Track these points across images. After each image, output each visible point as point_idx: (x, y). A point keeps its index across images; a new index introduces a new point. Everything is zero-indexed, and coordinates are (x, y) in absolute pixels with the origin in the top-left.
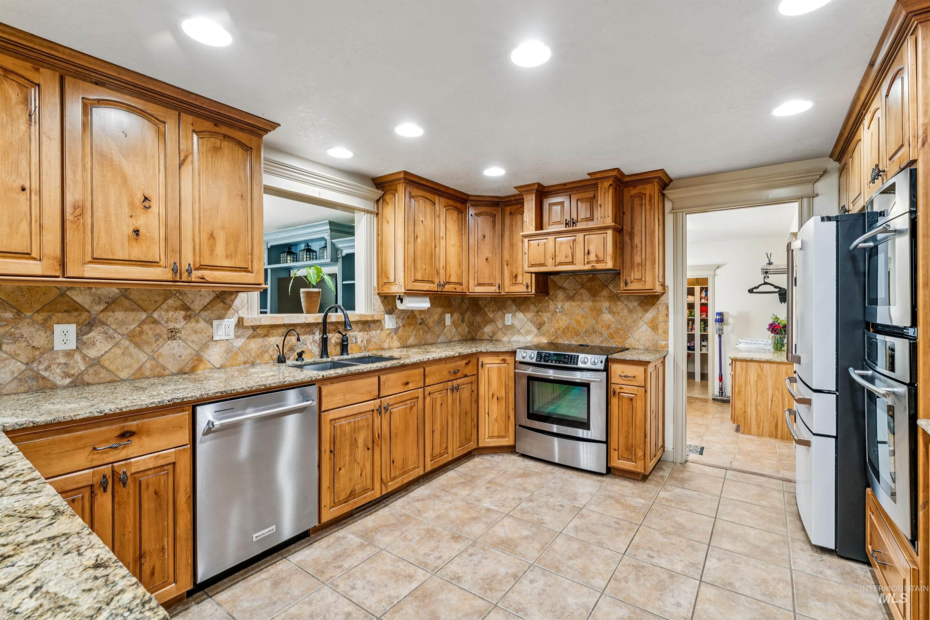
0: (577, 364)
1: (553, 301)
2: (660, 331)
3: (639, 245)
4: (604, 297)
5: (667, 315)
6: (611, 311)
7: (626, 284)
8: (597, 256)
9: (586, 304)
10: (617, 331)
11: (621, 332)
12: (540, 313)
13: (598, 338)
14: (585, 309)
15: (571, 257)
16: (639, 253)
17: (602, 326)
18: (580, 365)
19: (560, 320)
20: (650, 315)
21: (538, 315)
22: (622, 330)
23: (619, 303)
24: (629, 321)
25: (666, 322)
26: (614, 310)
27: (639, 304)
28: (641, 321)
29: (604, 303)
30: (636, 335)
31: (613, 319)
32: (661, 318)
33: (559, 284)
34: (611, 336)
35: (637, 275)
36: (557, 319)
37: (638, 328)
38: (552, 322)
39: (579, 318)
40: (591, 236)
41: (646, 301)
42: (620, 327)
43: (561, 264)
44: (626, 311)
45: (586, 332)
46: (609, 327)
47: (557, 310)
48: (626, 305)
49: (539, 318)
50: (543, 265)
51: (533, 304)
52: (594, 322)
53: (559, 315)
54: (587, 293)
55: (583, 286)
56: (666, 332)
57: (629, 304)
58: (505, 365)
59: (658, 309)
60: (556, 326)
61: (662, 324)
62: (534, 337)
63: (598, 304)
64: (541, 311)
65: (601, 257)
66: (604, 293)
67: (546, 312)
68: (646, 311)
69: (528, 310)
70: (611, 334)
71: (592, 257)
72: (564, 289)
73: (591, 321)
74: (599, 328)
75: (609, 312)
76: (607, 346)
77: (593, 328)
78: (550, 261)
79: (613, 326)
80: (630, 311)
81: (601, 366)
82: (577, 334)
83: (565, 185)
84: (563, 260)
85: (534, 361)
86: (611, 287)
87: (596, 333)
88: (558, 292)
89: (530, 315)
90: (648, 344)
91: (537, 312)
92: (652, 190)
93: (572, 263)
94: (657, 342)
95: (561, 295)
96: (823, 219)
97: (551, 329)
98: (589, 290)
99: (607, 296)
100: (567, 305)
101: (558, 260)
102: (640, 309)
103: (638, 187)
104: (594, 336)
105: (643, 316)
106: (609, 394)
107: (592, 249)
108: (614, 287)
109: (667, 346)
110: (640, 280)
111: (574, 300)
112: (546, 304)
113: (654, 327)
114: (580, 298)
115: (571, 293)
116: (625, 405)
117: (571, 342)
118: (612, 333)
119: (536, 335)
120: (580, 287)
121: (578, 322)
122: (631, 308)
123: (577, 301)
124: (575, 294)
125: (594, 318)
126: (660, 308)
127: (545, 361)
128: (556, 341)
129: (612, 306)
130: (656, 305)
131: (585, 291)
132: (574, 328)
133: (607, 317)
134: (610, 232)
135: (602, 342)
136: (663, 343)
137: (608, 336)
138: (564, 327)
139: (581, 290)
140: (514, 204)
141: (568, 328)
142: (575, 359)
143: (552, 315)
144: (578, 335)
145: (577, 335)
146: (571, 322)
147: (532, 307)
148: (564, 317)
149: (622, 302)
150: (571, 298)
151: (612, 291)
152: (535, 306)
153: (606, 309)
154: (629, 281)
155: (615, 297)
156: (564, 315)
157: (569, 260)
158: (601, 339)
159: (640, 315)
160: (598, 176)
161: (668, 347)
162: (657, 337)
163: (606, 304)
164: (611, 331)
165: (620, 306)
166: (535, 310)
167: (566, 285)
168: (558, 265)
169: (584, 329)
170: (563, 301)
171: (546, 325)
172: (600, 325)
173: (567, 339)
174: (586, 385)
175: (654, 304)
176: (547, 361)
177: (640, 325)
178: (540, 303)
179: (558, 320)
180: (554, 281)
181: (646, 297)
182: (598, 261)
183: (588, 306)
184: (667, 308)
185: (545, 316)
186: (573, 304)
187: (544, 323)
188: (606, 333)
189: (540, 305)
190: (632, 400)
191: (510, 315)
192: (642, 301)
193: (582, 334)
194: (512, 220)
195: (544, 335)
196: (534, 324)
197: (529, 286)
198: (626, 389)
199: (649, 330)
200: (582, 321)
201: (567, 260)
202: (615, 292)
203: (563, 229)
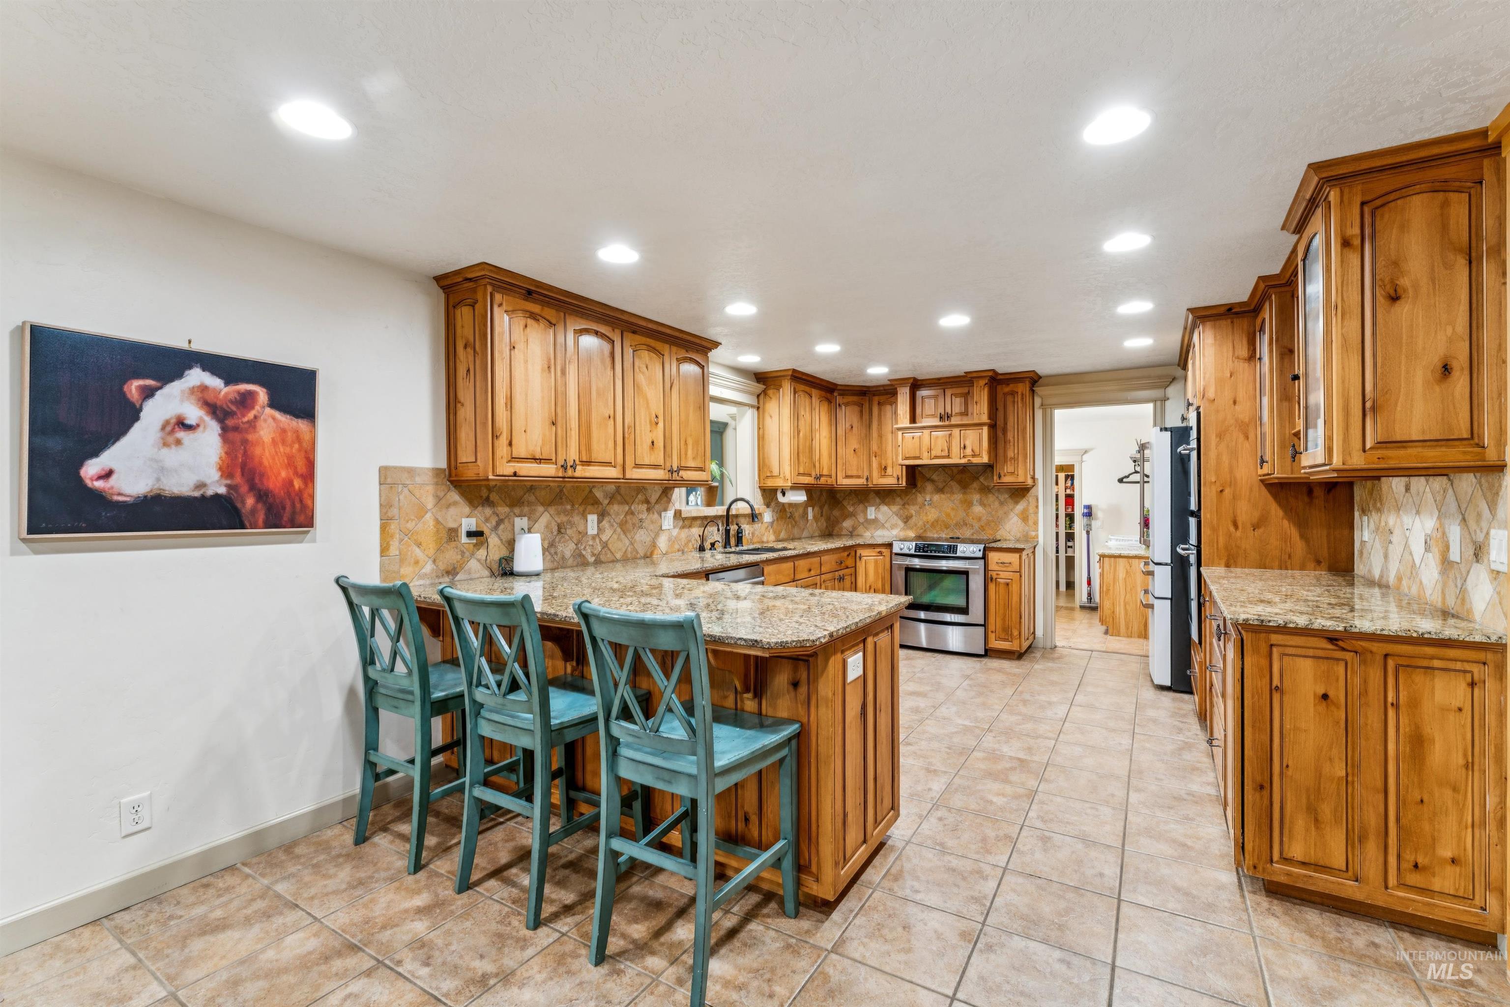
0: (956, 554)
1: (921, 494)
2: (1031, 522)
3: (1012, 440)
4: (975, 489)
5: (1037, 507)
6: (982, 504)
7: (1000, 477)
8: (972, 451)
9: (956, 496)
10: (988, 523)
12: (907, 506)
13: (969, 530)
14: (955, 501)
15: (947, 451)
16: (1012, 447)
17: (974, 518)
18: (959, 554)
19: (928, 513)
20: (1020, 507)
21: (905, 508)
22: (993, 523)
23: (990, 495)
24: (1000, 513)
25: (1036, 513)
26: (985, 502)
27: (1010, 497)
28: (1012, 513)
29: (975, 495)
30: (1008, 526)
31: (984, 512)
32: (1031, 510)
33: (927, 476)
34: (982, 528)
35: (1011, 469)
36: (925, 512)
37: (1009, 520)
38: (920, 515)
39: (949, 511)
40: (968, 432)
41: (1017, 493)
42: (991, 518)
43: (936, 457)
44: (997, 503)
45: (957, 524)
46: (980, 519)
47: (926, 503)
48: (997, 497)
49: (905, 511)
50: (918, 458)
51: (899, 496)
52: (965, 515)
53: (927, 507)
54: (958, 486)
55: (953, 478)
56: (1036, 523)
57: (1000, 497)
58: (882, 557)
59: (1028, 500)
60: (925, 518)
61: (1033, 515)
63: (968, 497)
64: (909, 504)
65: (977, 451)
66: (975, 485)
67: (914, 505)
68: (1017, 503)
69: (894, 504)
71: (968, 451)
72: (933, 481)
73: (961, 514)
74: (970, 520)
75: (980, 505)
76: (978, 538)
77: (964, 521)
78: (925, 455)
79: (984, 518)
80: (1001, 504)
81: (980, 554)
82: (947, 527)
83: (939, 379)
84: (939, 453)
85: (912, 552)
86: (982, 479)
87: (966, 525)
88: (927, 484)
89: (895, 508)
90: (1019, 535)
91: (904, 505)
92: (1023, 388)
93: (948, 457)
94: (1027, 530)
95: (929, 487)
96: (1161, 430)
97: (919, 522)
98: (960, 482)
99: (977, 488)
100: (936, 497)
101: (934, 453)
102: (1011, 501)
103: (1011, 385)
104: (965, 528)
105: (1014, 508)
106: (988, 580)
107: (968, 443)
108: (985, 479)
109: (1037, 536)
110: (1013, 473)
111: (943, 493)
112: (913, 496)
113: (1024, 518)
114: (950, 490)
115: (941, 485)
116: (1002, 589)
117: (945, 534)
119: (903, 529)
120: (951, 480)
121: (948, 515)
122: (1002, 500)
123: (947, 493)
124: (944, 487)
125: (964, 510)
126: (1030, 500)
127: (924, 551)
128: (924, 535)
129: (983, 499)
130: (1026, 497)
131: (955, 484)
132: (943, 521)
133: (978, 509)
134: (985, 429)
135: (972, 534)
136: (1033, 534)
137: (979, 528)
138: (932, 520)
139: (951, 483)
140: (883, 394)
141: (937, 521)
142: (953, 549)
143: (920, 508)
145: (947, 528)
146: (940, 514)
147: (898, 499)
148: (933, 510)
149: (994, 494)
150: (940, 490)
151: (982, 484)
152: (901, 498)
153: (977, 501)
154: (1002, 474)
155: (986, 489)
156: (933, 508)
157: (945, 453)
158: (972, 531)
159: (1011, 507)
160: (975, 375)
163: (977, 496)
164: (982, 523)
165: (991, 498)
166: (901, 502)
167: (934, 477)
168: (933, 459)
169: (954, 522)
170: (932, 493)
171: (914, 519)
172: (972, 517)
173: (937, 533)
174: (966, 573)
175: (1024, 496)
176: (927, 552)
177: (1011, 517)
178: (907, 495)
180: (922, 473)
181: (1016, 490)
182: (974, 456)
183: (958, 498)
184: (1037, 500)
185: (913, 510)
186: (943, 496)
187: (911, 517)
188: (977, 526)
189: (907, 498)
190: (1008, 584)
191: (873, 508)
192: (1013, 493)
193: (952, 527)
194: (880, 410)
195: (911, 528)
196: (900, 517)
197: (898, 479)
198: (1003, 575)
199: (1020, 521)
200: (952, 514)
201: (943, 454)
202: (986, 484)
203: (938, 423)
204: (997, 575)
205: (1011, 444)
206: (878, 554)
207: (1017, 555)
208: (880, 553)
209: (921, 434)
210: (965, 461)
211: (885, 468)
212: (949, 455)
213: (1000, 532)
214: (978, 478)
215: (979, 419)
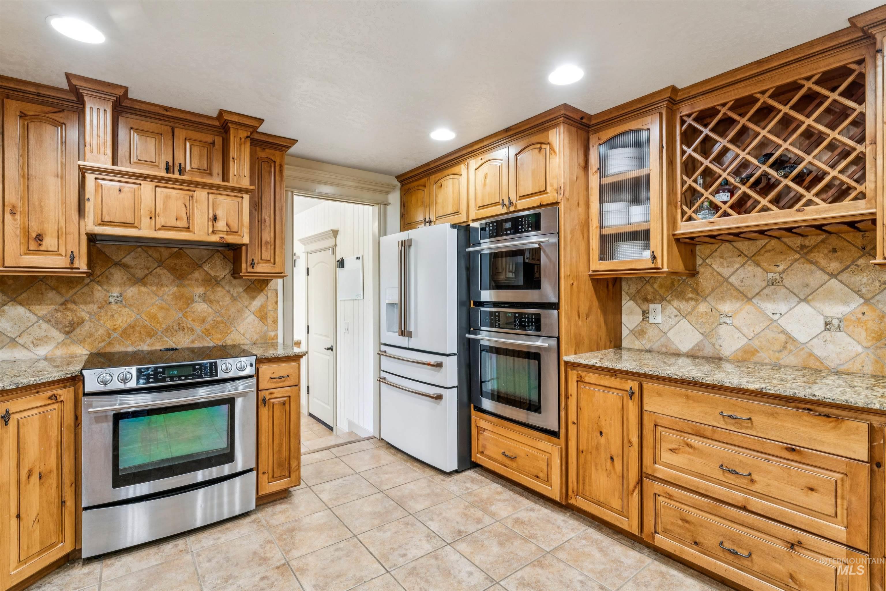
0: (217, 375)
1: (101, 286)
2: (269, 321)
3: (267, 219)
4: (197, 280)
5: (276, 303)
6: (205, 299)
7: (253, 265)
8: (227, 224)
9: (167, 289)
10: (216, 325)
11: (222, 326)
12: (71, 306)
13: (187, 337)
14: (166, 297)
15: (186, 219)
16: (268, 229)
17: (193, 320)
18: (221, 375)
19: (116, 316)
20: (257, 303)
21: (66, 309)
22: (223, 323)
23: (219, 289)
24: (233, 311)
25: (276, 310)
26: (212, 297)
27: (245, 290)
28: (247, 311)
29: (196, 289)
30: (241, 327)
31: (210, 310)
32: (270, 306)
33: (114, 257)
34: (207, 332)
35: (266, 255)
36: (110, 313)
37: (244, 320)
38: (99, 320)
39: (154, 311)
40: (220, 197)
41: (253, 286)
42: (219, 319)
43: (165, 228)
44: (227, 299)
45: (167, 330)
46: (203, 320)
47: (112, 300)
48: (228, 292)
49: (69, 313)
50: (131, 225)
51: (53, 289)
52: (181, 315)
53: (114, 307)
54: (169, 275)
55: (161, 263)
56: (275, 322)
57: (231, 290)
58: (56, 406)
59: (267, 295)
60: (109, 324)
61: (272, 313)
62: (57, 347)
63: (186, 291)
64: (75, 303)
65: (234, 226)
66: (197, 275)
67: (86, 303)
68: (253, 298)
69: (41, 302)
70: (207, 330)
71: (221, 225)
72: (125, 267)
73: (176, 314)
74: (188, 322)
75: (204, 301)
76: (201, 346)
77: (179, 324)
78: (145, 221)
79: (209, 319)
80: (234, 299)
81: (252, 371)
82: (151, 334)
83: (166, 109)
84: (172, 222)
85: (132, 384)
86: (207, 267)
87: (183, 329)
88: (113, 270)
89: (44, 310)
90: (255, 337)
94: (265, 334)
95: (118, 275)
97: (96, 331)
98: (172, 270)
99: (200, 279)
100: (131, 291)
101: (161, 221)
102: (246, 296)
103: (268, 151)
104: (180, 334)
105: (250, 304)
106: (260, 403)
107: (220, 213)
108: (212, 268)
109: (276, 336)
110: (268, 261)
111: (145, 285)
112: (86, 290)
113: (262, 316)
114: (156, 281)
115: (140, 274)
117: (140, 348)
118: (208, 328)
119: (63, 344)
120: (156, 265)
121: (153, 317)
122: (235, 295)
123: (151, 285)
124: (146, 275)
125: (180, 309)
126: (269, 295)
127: (157, 381)
128: (108, 350)
129: (208, 293)
130: (264, 291)
131: (165, 271)
132: (145, 326)
133: (200, 307)
134: (246, 198)
135: (193, 342)
136: (272, 334)
137: (203, 332)
138: (124, 326)
139: (158, 269)
141: (133, 327)
143: (99, 307)
144: (153, 335)
145: (151, 337)
146: (138, 317)
147: (51, 294)
148: (125, 311)
149: (223, 287)
150: (141, 281)
151: (208, 273)
152: (59, 292)
153: (199, 296)
154: (256, 261)
155: (213, 281)
156: (125, 307)
157: (183, 223)
158: (192, 337)
159: (246, 303)
161: (277, 338)
162: (265, 328)
163: (200, 290)
164: (207, 325)
165: (220, 292)
166: (59, 299)
167: (128, 260)
168: (159, 229)
169: (164, 326)
170: (121, 285)
171: (87, 326)
172: (190, 319)
173: (132, 344)
174: (230, 401)
175: (262, 291)
176: (164, 380)
177: (246, 315)
178: (71, 288)
179: (112, 316)
180: (104, 253)
181: (253, 282)
182: (229, 232)
183: (171, 292)
184: (277, 294)
185: (83, 311)
186: (143, 289)
187: (81, 322)
188: (198, 329)
189: (72, 292)
190: (284, 404)
192: (248, 287)
193: (160, 333)
195: (81, 342)
196: (56, 325)
197: (72, 258)
199: (257, 320)
200: (160, 315)
201: (179, 224)
202: (213, 274)
203: (164, 174)
204: (271, 393)
205: (267, 224)
206: (50, 402)
207: (294, 364)
208: (54, 398)
209: (136, 186)
210: (215, 238)
211: (39, 238)
212: (189, 228)
213: (231, 336)
214: (201, 266)
215: (237, 183)
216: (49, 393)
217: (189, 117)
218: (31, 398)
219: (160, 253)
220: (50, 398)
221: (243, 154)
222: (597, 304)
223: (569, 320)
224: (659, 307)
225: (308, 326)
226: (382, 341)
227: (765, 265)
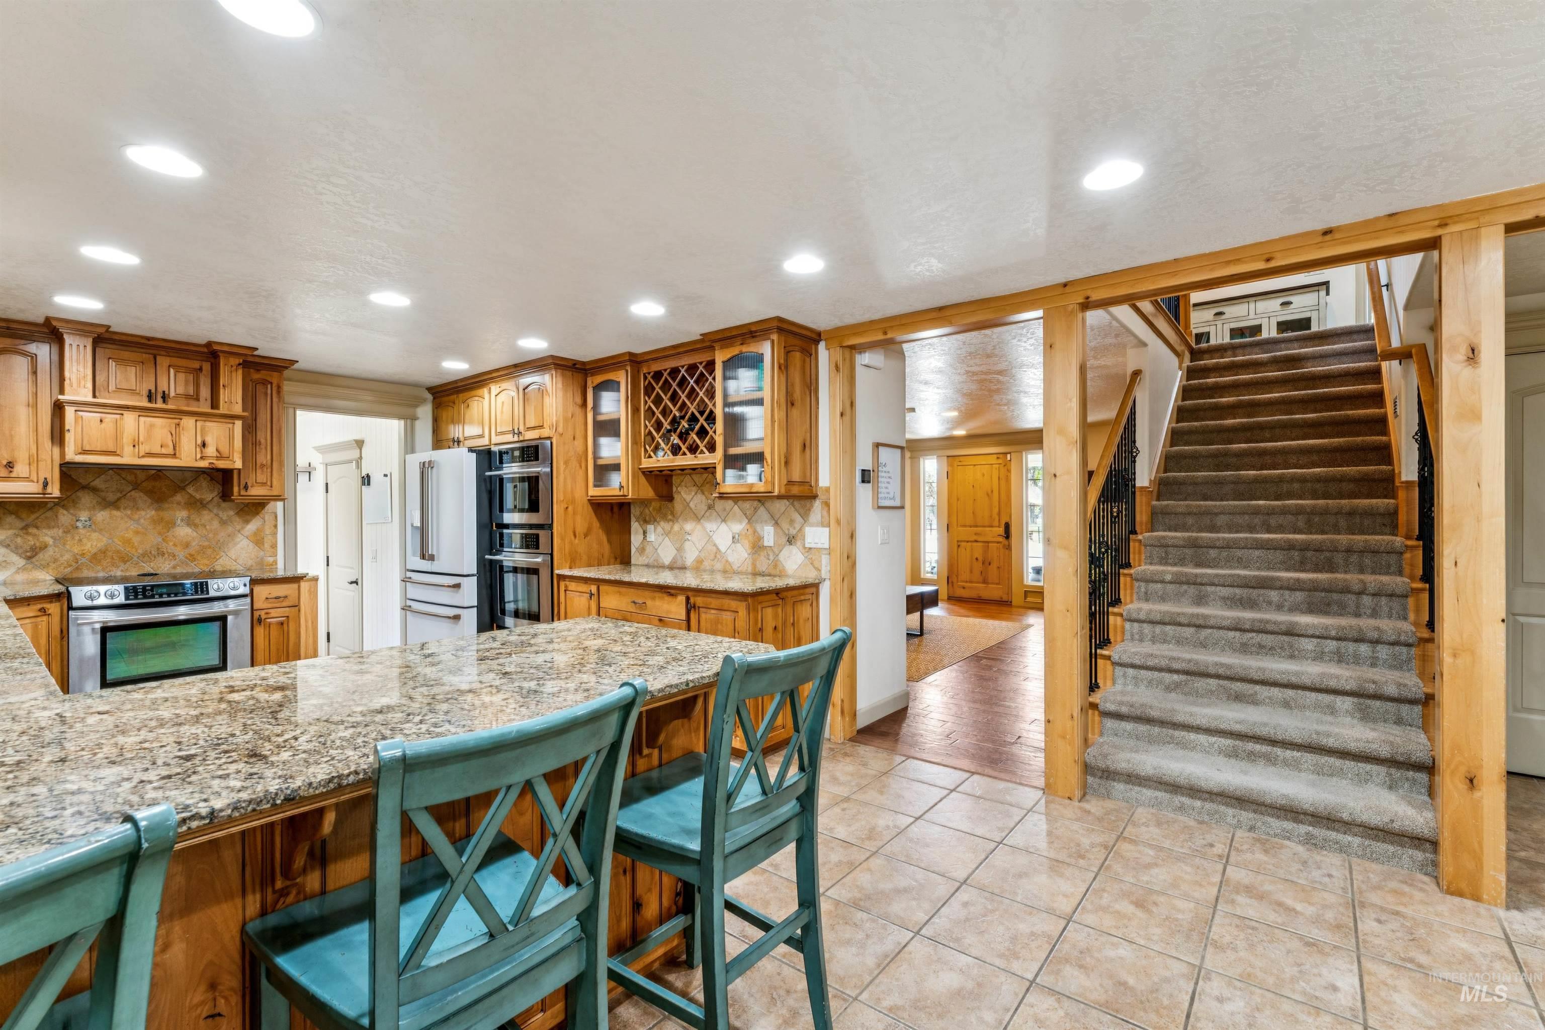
0: (208, 593)
1: (67, 510)
2: (267, 546)
3: (263, 441)
4: (179, 503)
5: (276, 526)
6: (189, 523)
7: (246, 488)
8: (217, 450)
9: (143, 513)
10: (202, 550)
11: (209, 551)
12: (33, 530)
13: (167, 562)
14: (142, 521)
15: (171, 447)
16: (264, 451)
17: (175, 545)
18: (212, 593)
19: (85, 541)
20: (253, 526)
21: (27, 533)
22: (210, 547)
23: (205, 512)
24: (222, 535)
25: (275, 534)
26: (197, 521)
27: (237, 514)
28: (240, 535)
29: (178, 512)
30: (233, 553)
31: (195, 534)
32: (268, 530)
33: (81, 481)
34: (191, 557)
35: (261, 478)
36: (77, 538)
37: (235, 544)
38: (64, 544)
39: (129, 535)
40: (208, 424)
41: (246, 509)
42: (206, 543)
44: (216, 524)
45: (144, 555)
46: (187, 545)
47: (79, 524)
48: (217, 515)
49: (30, 538)
50: (113, 453)
51: (11, 513)
52: (160, 540)
53: (82, 531)
54: (146, 498)
55: (136, 486)
56: (274, 546)
57: (221, 513)
58: (45, 618)
59: (263, 518)
60: (76, 550)
61: (270, 537)
62: (17, 572)
63: (166, 515)
64: (37, 527)
65: (225, 451)
66: (179, 497)
67: (49, 527)
68: (247, 522)
70: (191, 555)
71: (211, 451)
72: (95, 490)
73: (153, 539)
74: (170, 547)
75: (188, 525)
76: (185, 571)
77: (158, 549)
78: (128, 449)
79: (194, 544)
80: (223, 523)
82: (125, 559)
83: (148, 339)
84: (157, 449)
85: (120, 600)
86: (190, 490)
87: (163, 554)
88: (80, 494)
90: (250, 563)
91: (25, 528)
93: (174, 456)
94: (262, 559)
95: (86, 499)
97: (62, 556)
98: (150, 493)
99: (183, 501)
100: (102, 516)
101: (144, 449)
102: (237, 519)
103: (262, 372)
104: (160, 559)
105: (243, 528)
107: (209, 440)
108: (197, 490)
109: (275, 562)
110: (264, 484)
111: (118, 508)
112: (49, 514)
113: (258, 540)
114: (131, 504)
115: (111, 497)
117: (112, 573)
118: (193, 553)
119: (23, 569)
120: (131, 488)
121: (128, 542)
122: (224, 518)
123: (125, 508)
124: (119, 499)
125: (159, 533)
126: (266, 518)
128: (76, 575)
129: (193, 517)
130: (261, 515)
131: (142, 494)
132: (118, 552)
133: (183, 532)
134: (239, 424)
135: (174, 567)
136: (271, 559)
137: (186, 558)
138: (94, 551)
139: (133, 493)
141: (104, 552)
143: (64, 532)
144: (128, 561)
145: (125, 562)
146: (110, 541)
147: (10, 519)
148: (95, 535)
149: (210, 510)
150: (114, 505)
151: (191, 496)
152: (18, 517)
153: (182, 520)
154: (249, 484)
155: (198, 504)
156: (95, 531)
158: (173, 563)
159: (238, 527)
161: (276, 564)
162: (262, 553)
163: (184, 514)
164: (191, 550)
165: (206, 516)
166: (20, 524)
167: (98, 483)
168: (143, 457)
169: (140, 551)
170: (89, 509)
171: (50, 552)
172: (171, 544)
173: (103, 570)
175: (258, 513)
177: (238, 540)
178: (33, 513)
179: (80, 540)
180: (70, 476)
181: (247, 505)
182: (220, 458)
183: (148, 516)
185: (47, 536)
186: (116, 513)
187: (45, 547)
188: (181, 554)
189: (33, 516)
190: (282, 624)
192: (241, 510)
193: (135, 558)
195: (44, 567)
196: (16, 550)
197: (45, 484)
198: (274, 613)
199: (251, 545)
200: (136, 540)
201: (164, 451)
202: (198, 496)
203: (145, 403)
204: (267, 613)
205: (263, 447)
206: (39, 614)
207: (295, 586)
208: (43, 611)
209: (118, 416)
210: (204, 464)
211: (10, 465)
212: (175, 454)
213: (221, 561)
214: (183, 489)
215: (229, 410)
216: (39, 606)
217: (173, 345)
218: (25, 609)
219: (136, 475)
220: (40, 610)
221: (234, 381)
222: (598, 525)
223: (562, 539)
224: (652, 526)
225: (328, 557)
226: (408, 567)
227: (706, 493)
